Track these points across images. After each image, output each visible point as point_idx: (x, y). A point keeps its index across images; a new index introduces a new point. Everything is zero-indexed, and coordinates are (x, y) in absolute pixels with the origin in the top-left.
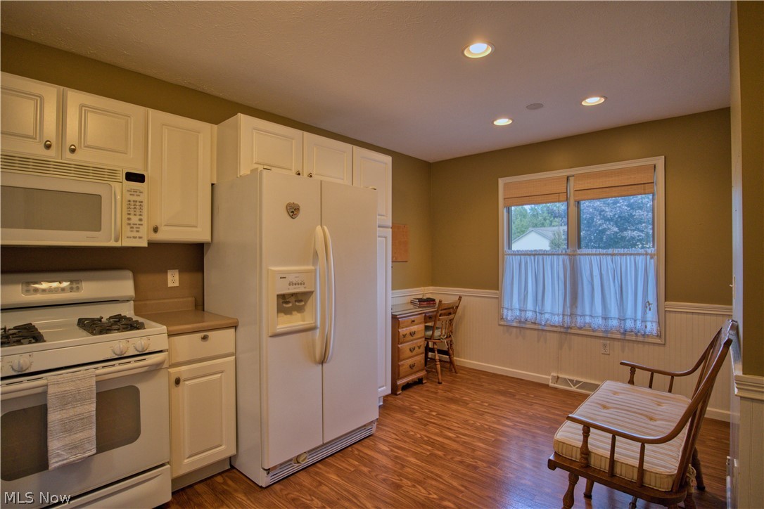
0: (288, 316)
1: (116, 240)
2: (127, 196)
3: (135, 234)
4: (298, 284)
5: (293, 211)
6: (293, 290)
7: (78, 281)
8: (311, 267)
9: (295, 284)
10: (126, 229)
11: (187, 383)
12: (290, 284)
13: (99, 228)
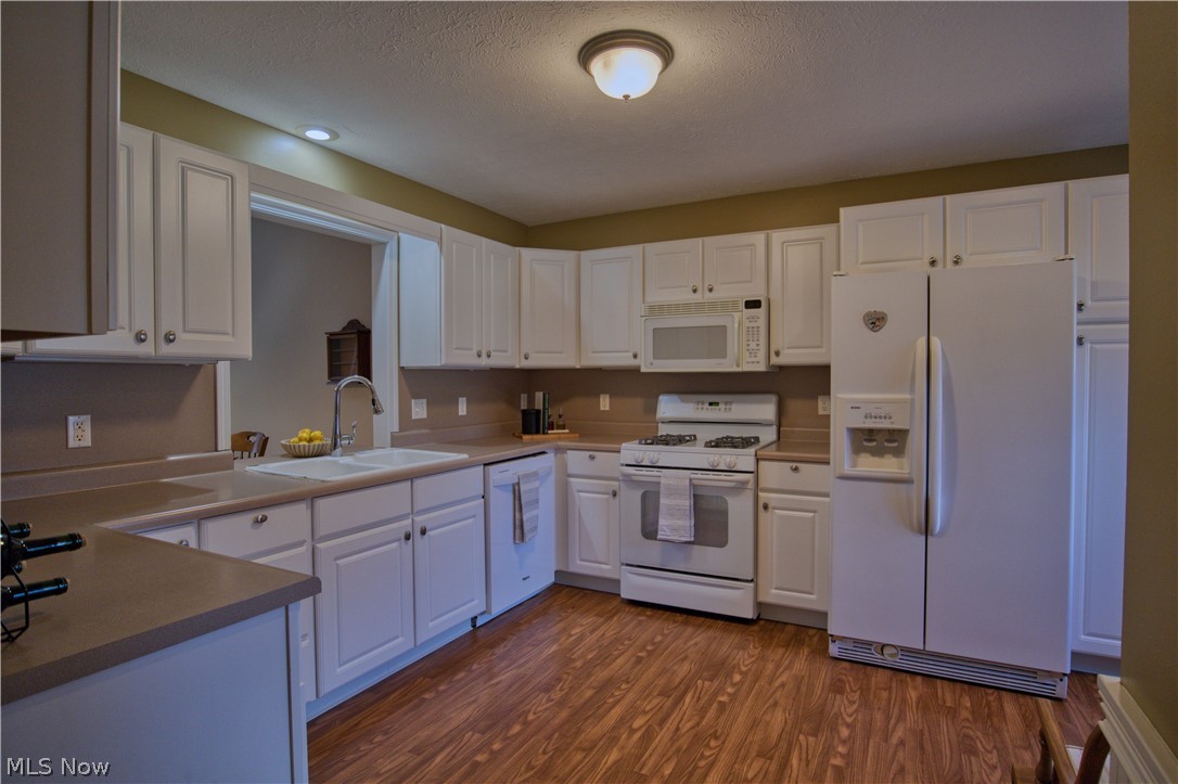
0: (876, 459)
1: (738, 366)
2: (746, 323)
3: (755, 360)
4: (881, 417)
5: (875, 321)
6: (870, 424)
7: (731, 403)
8: (908, 396)
9: (875, 417)
10: (746, 354)
11: (777, 511)
12: (866, 417)
13: (724, 356)
